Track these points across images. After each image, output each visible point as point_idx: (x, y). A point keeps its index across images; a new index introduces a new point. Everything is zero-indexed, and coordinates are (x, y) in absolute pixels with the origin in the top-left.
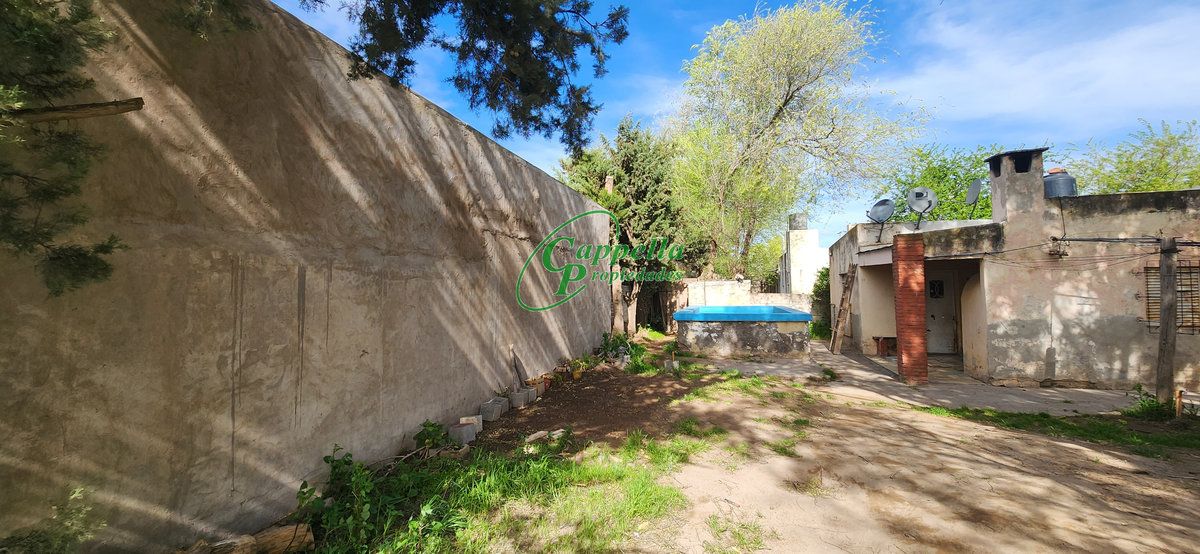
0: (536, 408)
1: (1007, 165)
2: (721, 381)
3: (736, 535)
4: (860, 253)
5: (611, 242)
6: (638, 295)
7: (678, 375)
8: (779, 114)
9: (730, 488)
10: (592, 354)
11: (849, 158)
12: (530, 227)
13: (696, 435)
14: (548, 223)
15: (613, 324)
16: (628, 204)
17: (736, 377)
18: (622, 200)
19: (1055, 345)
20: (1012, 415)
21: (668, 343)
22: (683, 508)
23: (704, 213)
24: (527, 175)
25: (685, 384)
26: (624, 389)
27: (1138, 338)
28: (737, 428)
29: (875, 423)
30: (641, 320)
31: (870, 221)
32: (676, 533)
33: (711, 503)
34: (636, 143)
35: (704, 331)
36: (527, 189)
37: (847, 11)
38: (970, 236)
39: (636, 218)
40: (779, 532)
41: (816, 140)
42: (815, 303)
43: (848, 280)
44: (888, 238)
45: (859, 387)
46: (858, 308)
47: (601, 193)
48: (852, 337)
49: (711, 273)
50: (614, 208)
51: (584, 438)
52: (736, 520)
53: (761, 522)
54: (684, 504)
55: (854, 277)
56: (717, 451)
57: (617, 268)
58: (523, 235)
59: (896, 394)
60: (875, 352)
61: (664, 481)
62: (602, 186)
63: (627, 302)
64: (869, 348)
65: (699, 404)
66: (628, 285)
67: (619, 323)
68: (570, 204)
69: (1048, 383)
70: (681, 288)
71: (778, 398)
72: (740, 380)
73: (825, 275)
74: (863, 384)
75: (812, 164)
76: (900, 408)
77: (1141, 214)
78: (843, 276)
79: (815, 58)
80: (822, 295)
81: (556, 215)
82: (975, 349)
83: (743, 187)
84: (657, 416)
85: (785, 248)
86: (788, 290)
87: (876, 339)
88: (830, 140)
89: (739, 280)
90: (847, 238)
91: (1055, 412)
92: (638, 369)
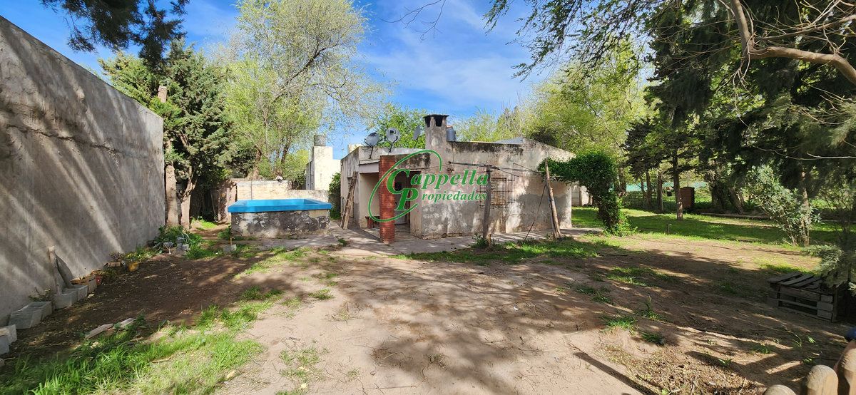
0: (88, 306)
1: (433, 121)
2: (272, 256)
3: (300, 359)
4: (360, 165)
5: (165, 146)
6: (192, 192)
7: (236, 255)
8: (310, 63)
9: (291, 330)
10: (145, 247)
11: (354, 103)
12: (74, 127)
13: (259, 299)
14: (96, 125)
15: (167, 218)
16: (182, 115)
17: (283, 251)
18: (177, 110)
19: (448, 216)
20: (432, 254)
21: (221, 231)
22: (260, 352)
23: (252, 128)
24: (68, 72)
25: (243, 262)
26: (187, 273)
27: (477, 210)
28: (289, 287)
29: (371, 268)
30: (193, 213)
31: (365, 145)
32: (258, 371)
33: (280, 343)
34: (189, 61)
35: (254, 220)
36: (68, 87)
37: (354, 5)
38: (416, 159)
39: (191, 126)
40: (328, 348)
41: (334, 88)
42: (331, 197)
43: (352, 181)
44: (376, 157)
45: (359, 248)
46: (358, 199)
47: (153, 100)
48: (353, 218)
49: (256, 174)
50: (168, 116)
51: (156, 321)
52: (299, 349)
53: (316, 346)
54: (261, 350)
55: (355, 180)
56: (277, 307)
57: (171, 169)
58: (64, 134)
59: (379, 250)
60: (366, 225)
61: (240, 337)
62: (155, 93)
63: (180, 198)
64: (363, 223)
65: (258, 274)
66: (182, 183)
67: (173, 217)
68: (121, 109)
69: (444, 236)
70: (230, 185)
71: (315, 262)
72: (286, 253)
73: (337, 178)
74: (362, 246)
75: (331, 103)
76: (384, 258)
77: (480, 152)
78: (349, 178)
79: (333, 31)
80: (335, 191)
81: (105, 116)
82: (416, 222)
83: (282, 112)
84: (224, 291)
85: (310, 158)
86: (312, 187)
87: (367, 218)
88: (343, 89)
89: (279, 180)
90: (352, 155)
91: (449, 250)
92: (197, 254)
